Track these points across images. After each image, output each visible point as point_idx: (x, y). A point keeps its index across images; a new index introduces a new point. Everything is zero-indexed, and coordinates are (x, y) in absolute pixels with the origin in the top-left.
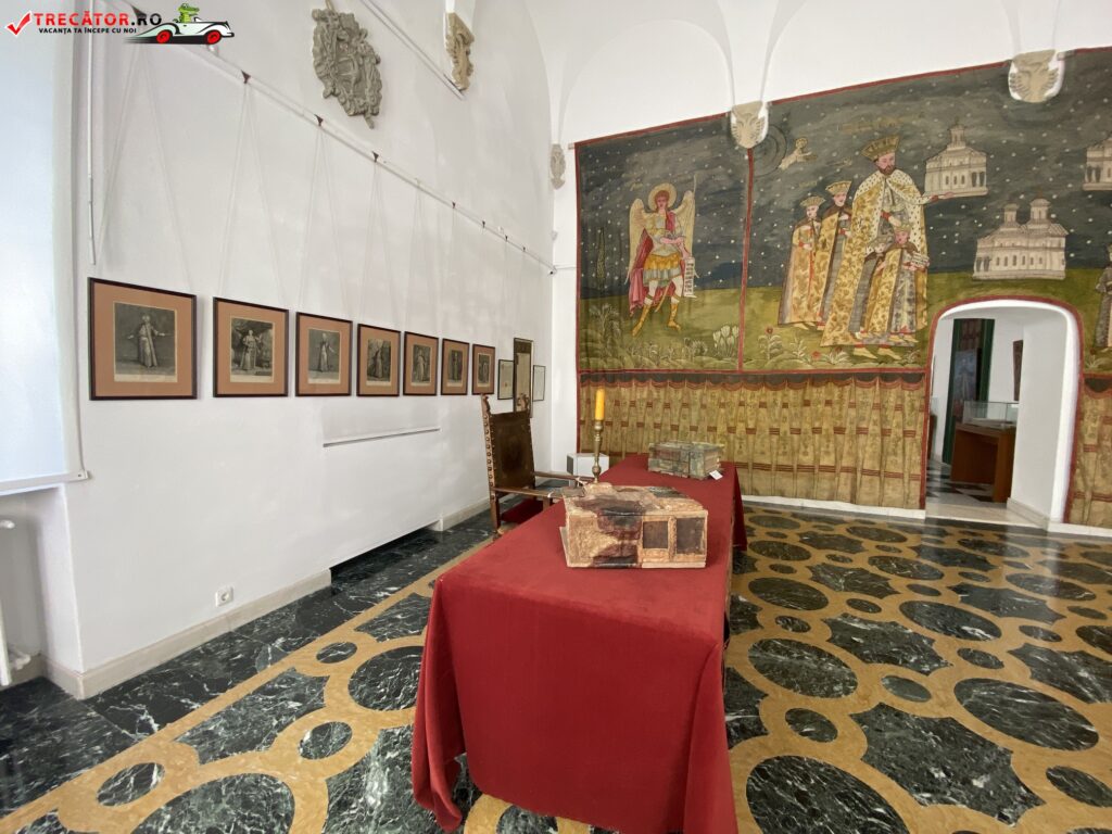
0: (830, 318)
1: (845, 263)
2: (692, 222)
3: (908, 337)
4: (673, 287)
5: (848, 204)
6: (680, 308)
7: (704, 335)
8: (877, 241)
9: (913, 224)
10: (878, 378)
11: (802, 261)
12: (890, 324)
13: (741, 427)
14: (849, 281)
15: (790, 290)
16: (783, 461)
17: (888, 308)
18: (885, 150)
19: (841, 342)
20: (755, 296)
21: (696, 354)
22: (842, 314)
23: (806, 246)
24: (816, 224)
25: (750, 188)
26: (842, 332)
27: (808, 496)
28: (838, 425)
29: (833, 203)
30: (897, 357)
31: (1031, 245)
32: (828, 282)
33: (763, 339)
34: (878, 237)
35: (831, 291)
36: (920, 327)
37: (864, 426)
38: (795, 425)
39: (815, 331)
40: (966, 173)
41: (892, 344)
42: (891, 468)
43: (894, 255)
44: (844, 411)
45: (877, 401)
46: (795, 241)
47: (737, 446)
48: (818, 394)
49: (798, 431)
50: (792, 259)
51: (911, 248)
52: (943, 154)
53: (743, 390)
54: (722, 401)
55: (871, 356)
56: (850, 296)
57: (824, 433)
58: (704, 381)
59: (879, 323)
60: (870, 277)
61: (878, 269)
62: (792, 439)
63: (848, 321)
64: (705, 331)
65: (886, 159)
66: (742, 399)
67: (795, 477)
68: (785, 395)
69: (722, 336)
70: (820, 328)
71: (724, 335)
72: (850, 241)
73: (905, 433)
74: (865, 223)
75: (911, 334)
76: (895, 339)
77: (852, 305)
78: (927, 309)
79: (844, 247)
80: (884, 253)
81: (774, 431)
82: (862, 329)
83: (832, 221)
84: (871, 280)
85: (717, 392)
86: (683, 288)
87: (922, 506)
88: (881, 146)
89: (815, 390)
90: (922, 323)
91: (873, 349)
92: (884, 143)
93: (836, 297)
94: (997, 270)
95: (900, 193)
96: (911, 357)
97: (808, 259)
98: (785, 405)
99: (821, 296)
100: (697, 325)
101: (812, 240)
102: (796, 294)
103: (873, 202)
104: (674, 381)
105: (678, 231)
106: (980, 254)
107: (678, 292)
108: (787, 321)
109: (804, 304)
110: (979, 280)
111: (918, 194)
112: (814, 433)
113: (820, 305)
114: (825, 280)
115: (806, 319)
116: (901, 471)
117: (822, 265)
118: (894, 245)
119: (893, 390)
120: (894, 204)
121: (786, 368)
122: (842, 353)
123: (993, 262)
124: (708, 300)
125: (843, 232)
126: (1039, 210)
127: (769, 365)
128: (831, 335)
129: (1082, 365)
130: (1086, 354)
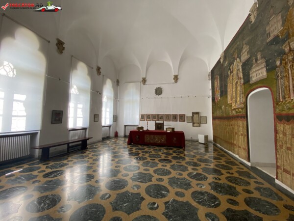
0: (233, 101)
1: (233, 86)
2: (219, 82)
4: (218, 97)
5: (233, 70)
8: (236, 79)
12: (240, 101)
14: (234, 90)
16: (230, 141)
17: (239, 97)
18: (236, 54)
19: (234, 108)
20: (225, 97)
24: (230, 77)
29: (231, 71)
30: (242, 111)
31: (259, 68)
36: (244, 102)
40: (246, 53)
46: (228, 82)
50: (228, 87)
52: (243, 49)
56: (235, 95)
58: (222, 119)
59: (238, 101)
63: (235, 102)
65: (236, 56)
67: (232, 146)
70: (232, 104)
72: (234, 80)
74: (235, 74)
75: (243, 104)
76: (241, 106)
77: (235, 97)
78: (244, 96)
79: (233, 82)
80: (238, 81)
82: (237, 104)
83: (231, 75)
84: (236, 89)
90: (244, 100)
95: (238, 64)
100: (221, 106)
101: (230, 81)
102: (229, 96)
103: (235, 68)
106: (250, 76)
108: (228, 103)
109: (230, 98)
110: (251, 84)
111: (240, 63)
114: (232, 91)
115: (230, 102)
117: (231, 87)
118: (239, 78)
120: (238, 67)
122: (235, 111)
123: (253, 78)
129: (275, 111)
130: (275, 105)
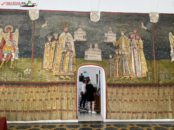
0: (54, 67)
1: (58, 54)
2: (18, 37)
3: (72, 73)
4: (12, 56)
5: (58, 39)
6: (14, 62)
7: (21, 71)
8: (64, 49)
9: (72, 46)
10: (66, 84)
11: (47, 52)
12: (68, 70)
13: (32, 99)
14: (59, 58)
15: (45, 60)
16: (43, 109)
17: (68, 66)
18: (66, 27)
19: (57, 74)
20: (35, 60)
21: (19, 77)
22: (57, 67)
23: (48, 48)
24: (50, 43)
25: (34, 31)
26: (57, 71)
27: (50, 119)
28: (57, 97)
29: (55, 38)
30: (70, 78)
31: (95, 53)
32: (54, 58)
33: (37, 73)
34: (65, 48)
35: (54, 61)
36: (75, 71)
37: (63, 97)
38: (46, 98)
39: (51, 71)
40: (82, 35)
41: (69, 75)
42: (70, 109)
43: (68, 53)
44: (58, 93)
45: (66, 90)
46: (46, 46)
47: (30, 105)
48: (52, 88)
49: (47, 100)
50: (45, 51)
51: (72, 51)
52: (77, 30)
53: (32, 88)
54: (26, 91)
55: (64, 78)
56: (59, 62)
57: (53, 100)
58: (21, 85)
59: (66, 69)
60: (63, 57)
61: (65, 56)
62: (45, 102)
63: (59, 69)
64: (21, 70)
65: (66, 29)
66: (32, 90)
67: (46, 114)
68: (43, 89)
69: (26, 71)
70: (52, 70)
71: (27, 71)
72: (59, 48)
73: (73, 98)
74: (62, 44)
75: (73, 72)
76: (69, 74)
77: (60, 65)
78: (76, 66)
79: (58, 50)
80: (66, 52)
81: (41, 100)
82: (62, 71)
83: (54, 42)
84: (64, 58)
85: (25, 89)
86: (15, 56)
87: (77, 119)
88: (65, 26)
89: (51, 87)
90: (75, 70)
91: (65, 76)
92: (65, 25)
93: (56, 62)
94: (89, 58)
95: (69, 38)
96: (73, 78)
97: (49, 52)
98: (43, 92)
99: (52, 62)
100: (19, 68)
101: (50, 47)
102: (46, 61)
103: (63, 39)
104: (11, 85)
105: (14, 40)
106: (86, 54)
107: (13, 57)
108: (44, 68)
109: (48, 64)
110: (86, 60)
111: (73, 39)
112: (51, 100)
113: (52, 64)
114: (53, 58)
115: (49, 68)
116: (72, 109)
117: (52, 53)
118: (68, 50)
119: (70, 87)
120: (68, 40)
121: (44, 81)
122: (58, 77)
123: (88, 57)
124: (22, 60)
125: (57, 46)
126: (96, 45)
127: (39, 80)
128: (55, 72)
129: (106, 81)
130: (107, 78)
